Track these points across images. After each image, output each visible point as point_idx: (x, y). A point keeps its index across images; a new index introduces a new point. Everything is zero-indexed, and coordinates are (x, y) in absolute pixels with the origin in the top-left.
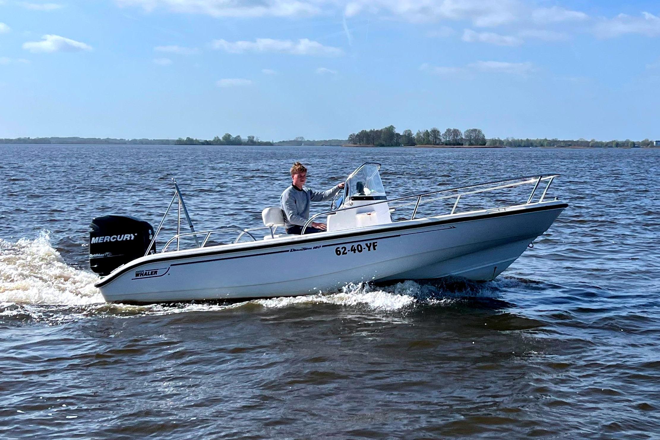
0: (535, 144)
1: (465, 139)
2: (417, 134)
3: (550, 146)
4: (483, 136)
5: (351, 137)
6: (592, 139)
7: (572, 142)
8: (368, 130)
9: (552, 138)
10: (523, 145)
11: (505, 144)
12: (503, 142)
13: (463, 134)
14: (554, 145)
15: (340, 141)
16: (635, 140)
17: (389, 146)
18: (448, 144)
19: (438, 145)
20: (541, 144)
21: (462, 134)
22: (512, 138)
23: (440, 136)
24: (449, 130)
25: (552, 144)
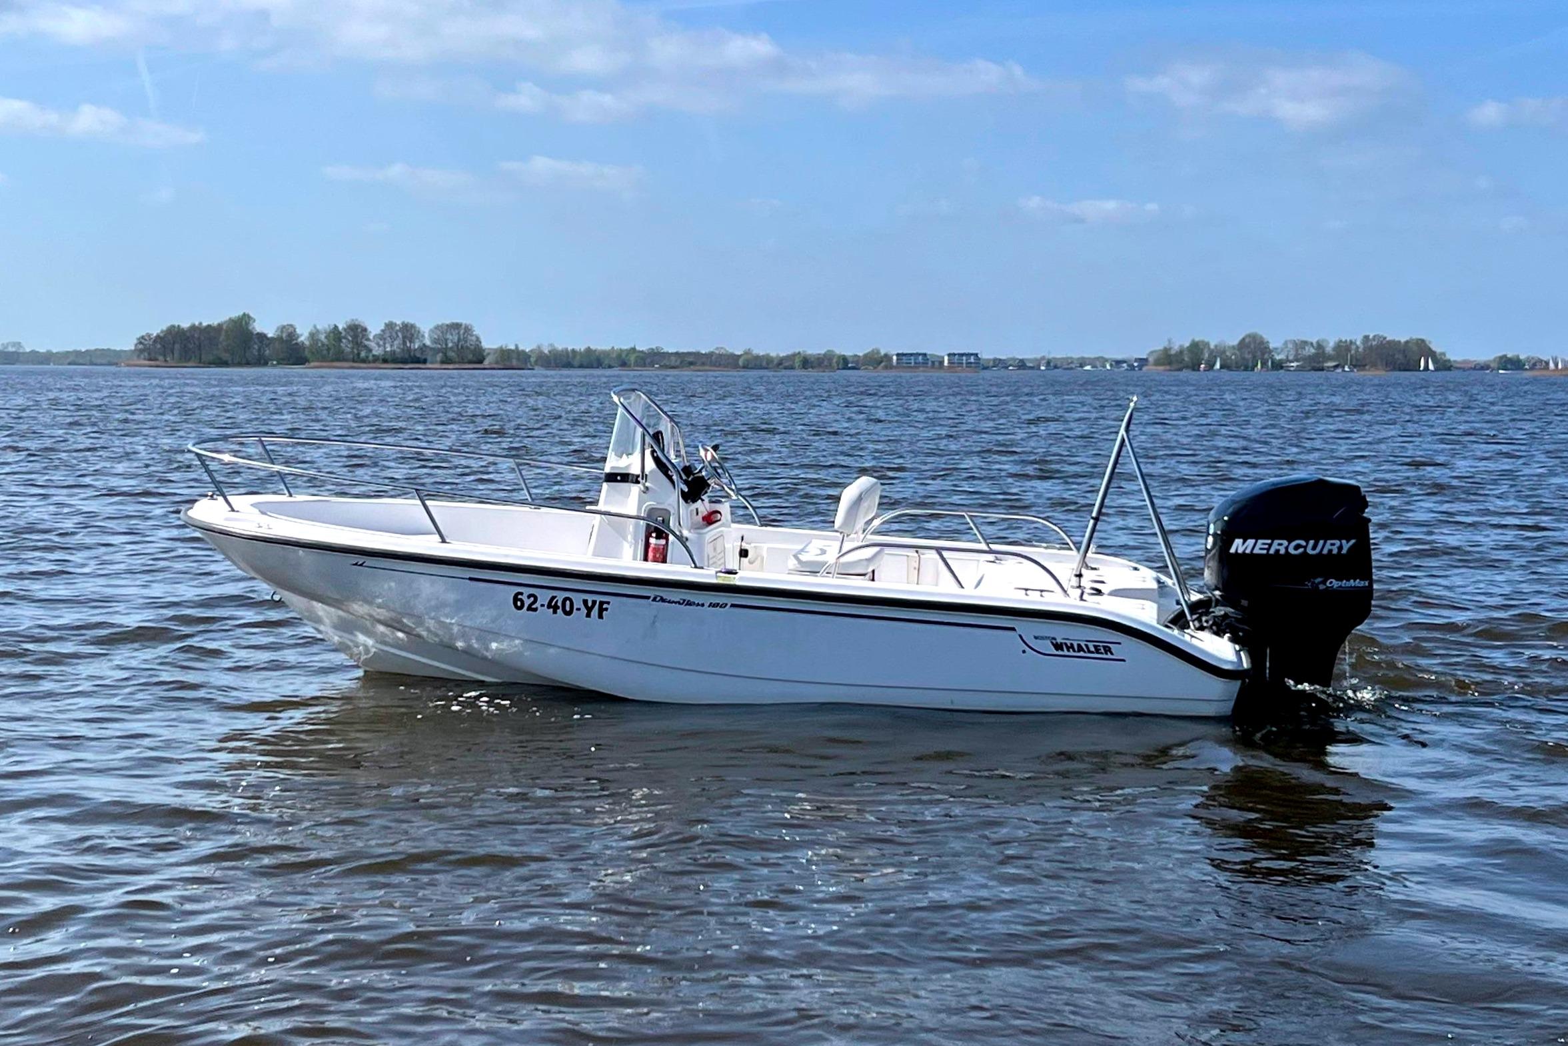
0: (606, 362)
1: (432, 349)
2: (312, 335)
3: (645, 365)
4: (478, 339)
5: (141, 343)
6: (746, 347)
7: (697, 355)
8: (185, 325)
9: (648, 347)
10: (576, 363)
11: (532, 360)
12: (530, 357)
13: (426, 335)
14: (652, 364)
15: (118, 354)
16: (848, 353)
17: (240, 364)
18: (388, 360)
19: (364, 361)
20: (622, 360)
21: (423, 336)
22: (551, 345)
23: (368, 340)
24: (390, 326)
25: (648, 361)
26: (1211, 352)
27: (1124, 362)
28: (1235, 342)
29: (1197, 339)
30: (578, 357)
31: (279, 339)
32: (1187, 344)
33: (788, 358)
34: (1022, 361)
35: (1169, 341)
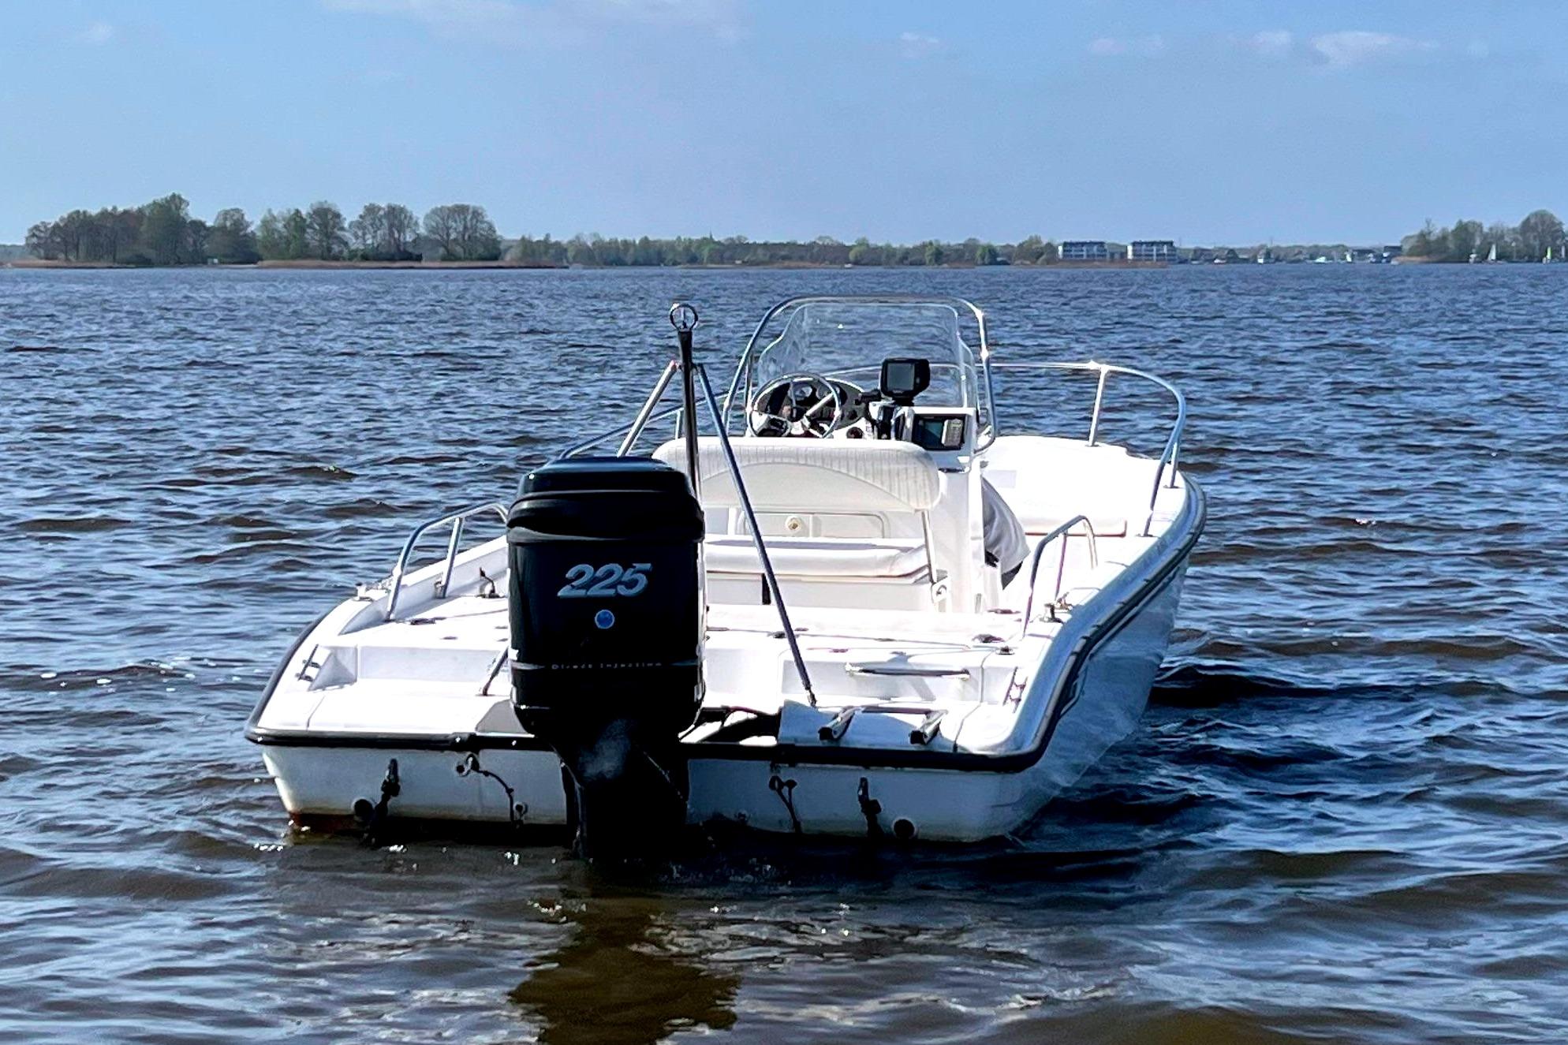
0: (670, 256)
1: (426, 239)
2: (266, 224)
3: (722, 260)
4: (491, 228)
5: (34, 235)
6: (860, 236)
7: (792, 245)
8: (94, 211)
9: (727, 237)
10: (629, 259)
11: (570, 254)
12: (566, 250)
13: (421, 222)
14: (732, 260)
15: (5, 250)
16: (998, 243)
17: (166, 264)
18: (369, 256)
19: (336, 258)
20: (691, 255)
21: (416, 224)
22: (595, 235)
23: (342, 229)
24: (371, 210)
25: (727, 254)
26: (1485, 237)
27: (1370, 251)
28: (1516, 223)
29: (1465, 220)
30: (632, 251)
31: (222, 229)
32: (1451, 227)
33: (915, 248)
34: (1232, 251)
35: (1428, 222)
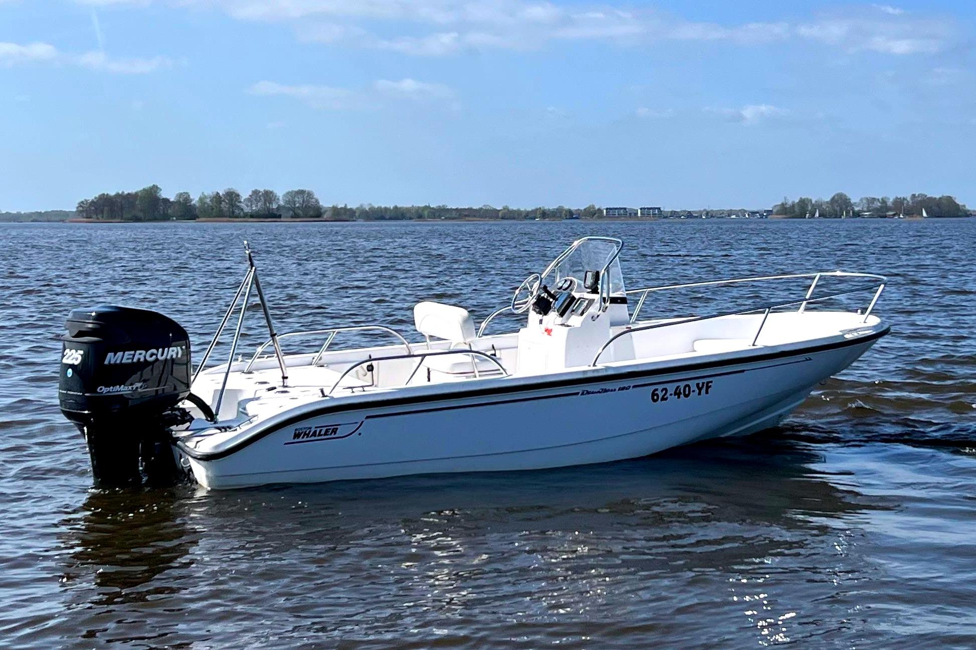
0: (408, 215)
1: (284, 207)
2: (201, 199)
3: (435, 218)
4: (317, 201)
6: (505, 205)
7: (470, 209)
9: (438, 205)
10: (387, 217)
11: (357, 214)
12: (355, 212)
13: (281, 198)
14: (440, 217)
15: (67, 214)
16: (573, 208)
17: (148, 220)
18: (254, 216)
19: (237, 217)
20: (420, 214)
21: (278, 199)
22: (370, 204)
23: (240, 202)
24: (255, 192)
25: (437, 214)
26: (813, 206)
27: (757, 212)
28: (828, 199)
29: (803, 197)
30: (388, 213)
31: (178, 203)
32: (797, 201)
33: (533, 211)
34: (689, 212)
35: (785, 198)
